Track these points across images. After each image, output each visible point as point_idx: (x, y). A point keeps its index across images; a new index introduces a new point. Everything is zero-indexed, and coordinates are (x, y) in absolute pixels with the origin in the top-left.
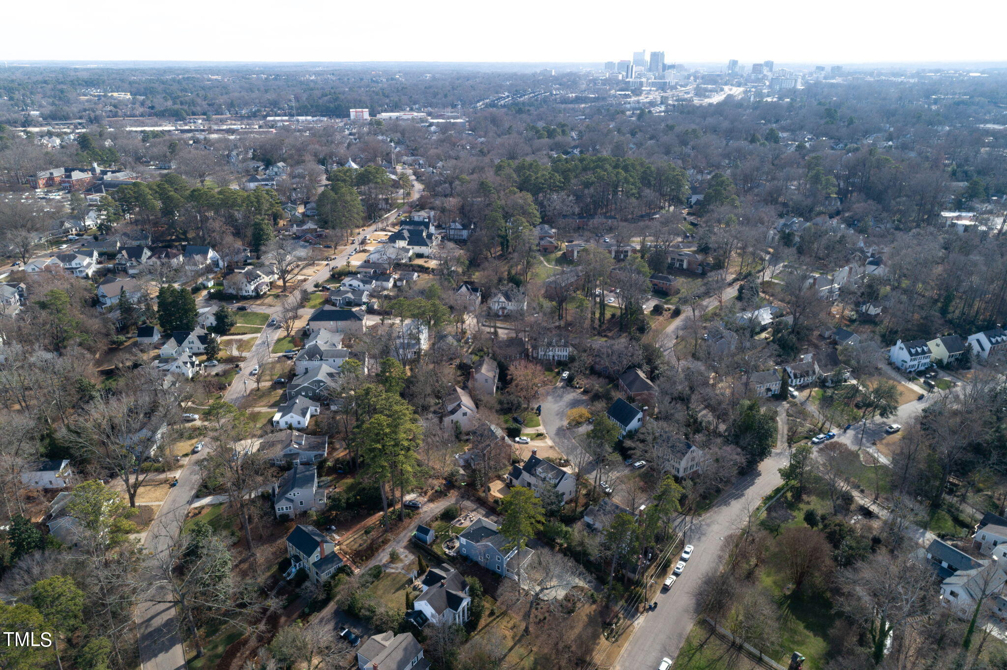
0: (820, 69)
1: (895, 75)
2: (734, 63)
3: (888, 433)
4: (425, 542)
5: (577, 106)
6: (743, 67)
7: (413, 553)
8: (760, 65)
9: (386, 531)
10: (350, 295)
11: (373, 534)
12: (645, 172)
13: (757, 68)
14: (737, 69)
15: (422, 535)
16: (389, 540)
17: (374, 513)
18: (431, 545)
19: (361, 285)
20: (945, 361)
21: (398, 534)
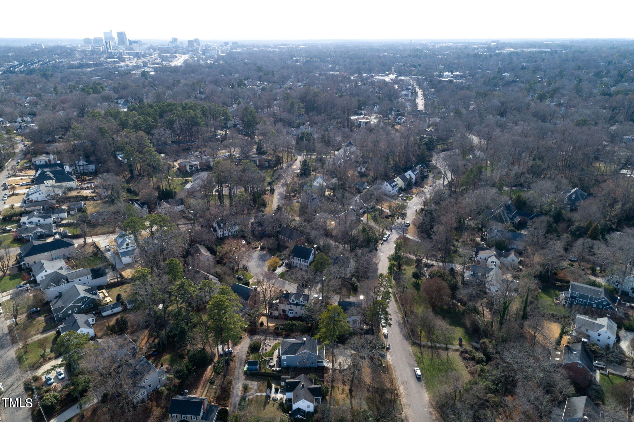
0: (226, 43)
1: (265, 47)
2: (175, 40)
3: (408, 226)
4: (257, 370)
5: (84, 70)
6: (181, 43)
7: (254, 380)
8: (192, 41)
9: (224, 376)
10: (39, 230)
11: (218, 382)
12: (202, 110)
13: (190, 43)
14: (178, 44)
15: (253, 367)
16: (231, 381)
17: (206, 369)
18: (260, 370)
19: (41, 220)
20: (403, 187)
21: (233, 374)
